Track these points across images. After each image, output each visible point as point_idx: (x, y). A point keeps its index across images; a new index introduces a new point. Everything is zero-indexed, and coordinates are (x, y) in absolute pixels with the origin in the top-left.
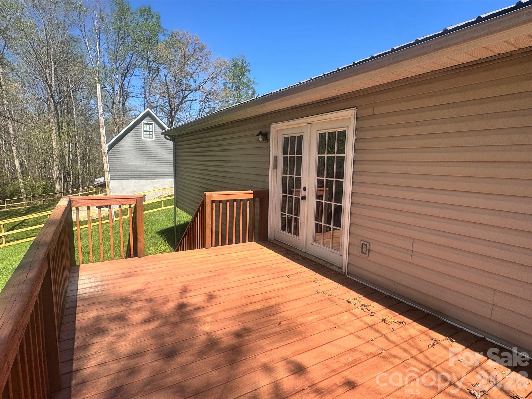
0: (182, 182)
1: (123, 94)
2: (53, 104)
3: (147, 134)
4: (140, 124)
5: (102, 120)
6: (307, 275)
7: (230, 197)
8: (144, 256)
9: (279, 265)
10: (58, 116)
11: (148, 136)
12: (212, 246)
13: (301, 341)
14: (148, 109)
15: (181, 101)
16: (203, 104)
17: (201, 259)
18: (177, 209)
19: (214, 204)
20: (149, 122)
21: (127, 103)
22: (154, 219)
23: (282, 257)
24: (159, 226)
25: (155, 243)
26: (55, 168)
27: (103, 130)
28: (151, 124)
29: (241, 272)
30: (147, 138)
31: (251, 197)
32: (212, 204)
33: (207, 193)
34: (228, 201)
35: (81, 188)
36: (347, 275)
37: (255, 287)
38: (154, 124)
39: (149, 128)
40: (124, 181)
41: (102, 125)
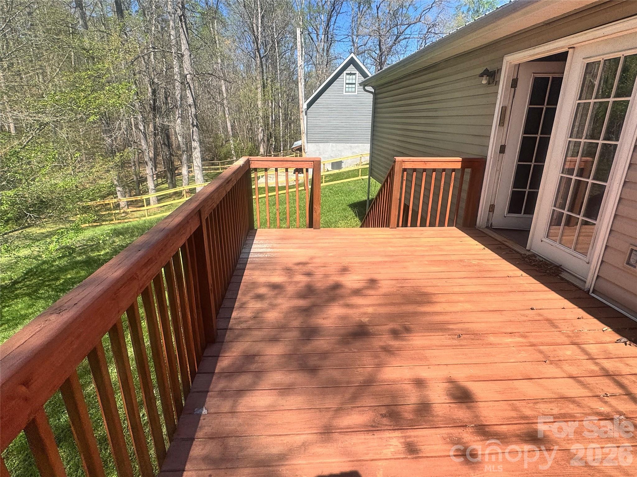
0: (379, 146)
1: (327, 40)
2: (259, 59)
3: (349, 88)
4: (342, 75)
5: (301, 73)
6: (522, 282)
7: (427, 164)
8: (319, 228)
9: (483, 261)
10: (263, 72)
11: (350, 89)
12: (398, 226)
13: (484, 365)
14: (352, 55)
15: (395, 41)
16: (423, 41)
17: (382, 240)
18: (372, 179)
19: (405, 173)
20: (352, 72)
21: (331, 51)
22: (348, 190)
23: (490, 252)
24: (352, 197)
25: (345, 216)
26: (260, 130)
27: (301, 84)
28: (355, 74)
29: (427, 263)
30: (349, 92)
31: (458, 166)
32: (403, 174)
33: (398, 159)
34: (425, 170)
35: (282, 152)
36: (593, 292)
37: (439, 284)
38: (357, 74)
39: (351, 79)
40: (321, 145)
41: (301, 79)
